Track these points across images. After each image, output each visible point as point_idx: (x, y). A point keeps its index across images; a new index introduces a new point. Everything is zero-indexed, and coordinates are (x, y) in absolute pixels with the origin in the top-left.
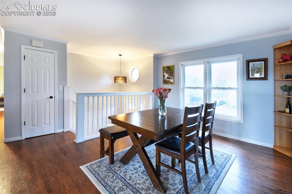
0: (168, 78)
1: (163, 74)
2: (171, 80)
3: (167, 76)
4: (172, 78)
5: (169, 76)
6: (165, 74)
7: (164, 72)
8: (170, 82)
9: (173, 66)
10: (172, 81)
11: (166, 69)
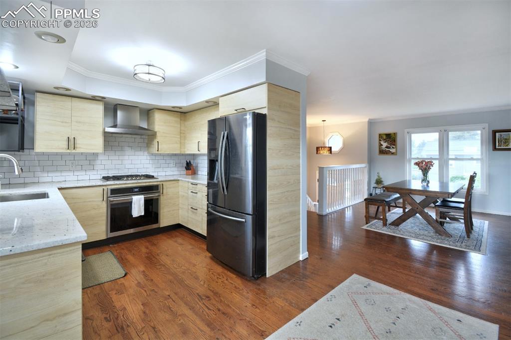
0: (387, 147)
1: (380, 143)
2: (391, 150)
3: (385, 145)
4: (393, 147)
5: (389, 145)
6: (382, 143)
7: (380, 140)
8: (391, 152)
9: (395, 134)
10: (393, 150)
11: (385, 137)
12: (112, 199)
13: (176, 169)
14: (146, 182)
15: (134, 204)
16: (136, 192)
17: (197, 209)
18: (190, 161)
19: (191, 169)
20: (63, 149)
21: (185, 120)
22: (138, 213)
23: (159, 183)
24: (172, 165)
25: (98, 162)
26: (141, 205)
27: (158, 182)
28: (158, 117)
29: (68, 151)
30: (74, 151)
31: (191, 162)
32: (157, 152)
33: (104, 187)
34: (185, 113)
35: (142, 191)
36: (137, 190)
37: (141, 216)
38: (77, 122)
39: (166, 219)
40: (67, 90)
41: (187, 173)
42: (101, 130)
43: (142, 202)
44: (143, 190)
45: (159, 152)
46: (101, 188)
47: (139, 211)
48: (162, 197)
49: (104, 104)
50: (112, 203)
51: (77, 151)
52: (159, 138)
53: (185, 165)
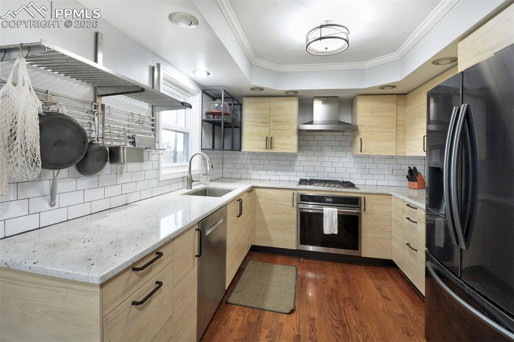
12: (301, 206)
13: (394, 177)
14: (341, 192)
15: (325, 217)
16: (329, 202)
17: (416, 250)
18: (415, 168)
19: (416, 181)
20: (262, 148)
21: (405, 106)
22: (330, 230)
23: (359, 195)
24: (386, 172)
25: (298, 163)
26: (334, 221)
27: (358, 193)
28: (362, 106)
29: (267, 151)
30: (272, 151)
31: (418, 169)
32: (359, 153)
33: (295, 192)
34: (406, 94)
35: (336, 203)
36: (330, 200)
37: (333, 235)
38: (274, 122)
39: (370, 248)
40: (261, 89)
41: (409, 184)
42: (295, 128)
43: (335, 217)
44: (337, 201)
45: (363, 153)
46: (291, 192)
47: (331, 227)
48: (363, 215)
49: (299, 100)
50: (301, 211)
51: (274, 151)
52: (363, 134)
53: (407, 174)
